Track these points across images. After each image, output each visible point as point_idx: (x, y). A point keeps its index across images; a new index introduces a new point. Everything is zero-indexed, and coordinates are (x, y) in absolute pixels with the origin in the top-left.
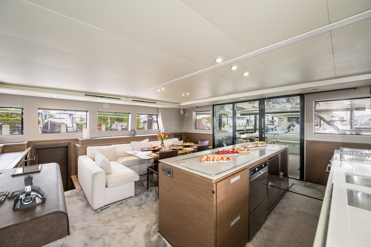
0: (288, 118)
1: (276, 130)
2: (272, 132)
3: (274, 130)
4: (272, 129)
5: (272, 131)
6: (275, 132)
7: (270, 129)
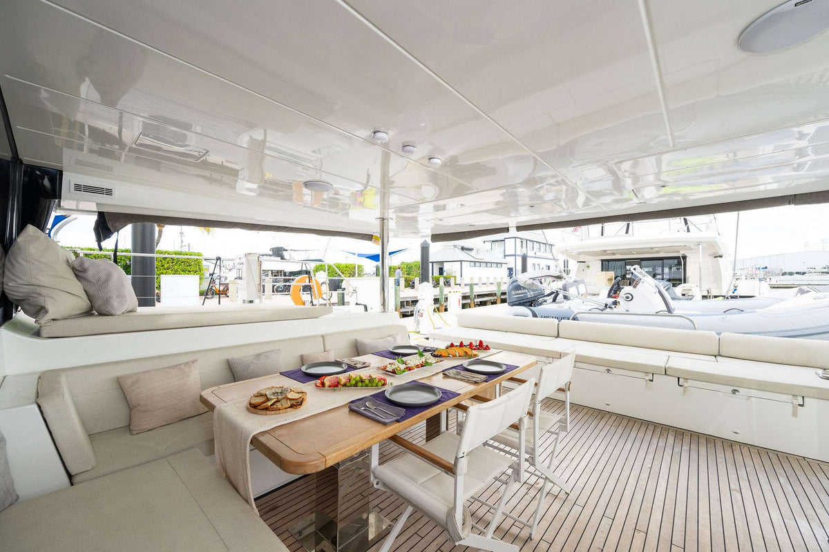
0: (602, 261)
1: (566, 297)
2: (554, 306)
3: (560, 297)
4: (555, 295)
5: (554, 300)
6: (565, 306)
7: (549, 295)
